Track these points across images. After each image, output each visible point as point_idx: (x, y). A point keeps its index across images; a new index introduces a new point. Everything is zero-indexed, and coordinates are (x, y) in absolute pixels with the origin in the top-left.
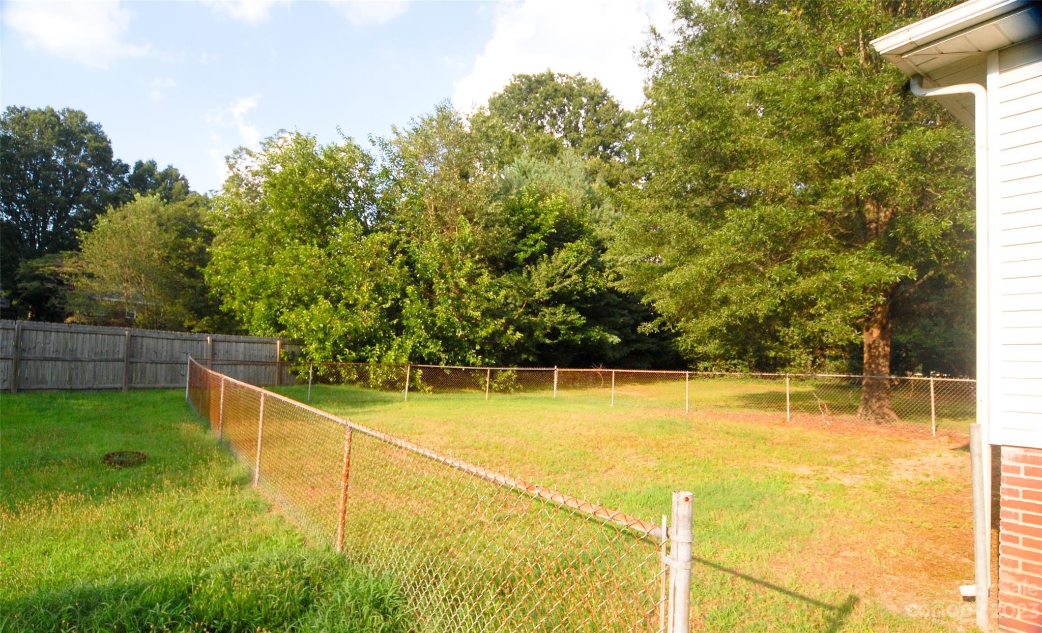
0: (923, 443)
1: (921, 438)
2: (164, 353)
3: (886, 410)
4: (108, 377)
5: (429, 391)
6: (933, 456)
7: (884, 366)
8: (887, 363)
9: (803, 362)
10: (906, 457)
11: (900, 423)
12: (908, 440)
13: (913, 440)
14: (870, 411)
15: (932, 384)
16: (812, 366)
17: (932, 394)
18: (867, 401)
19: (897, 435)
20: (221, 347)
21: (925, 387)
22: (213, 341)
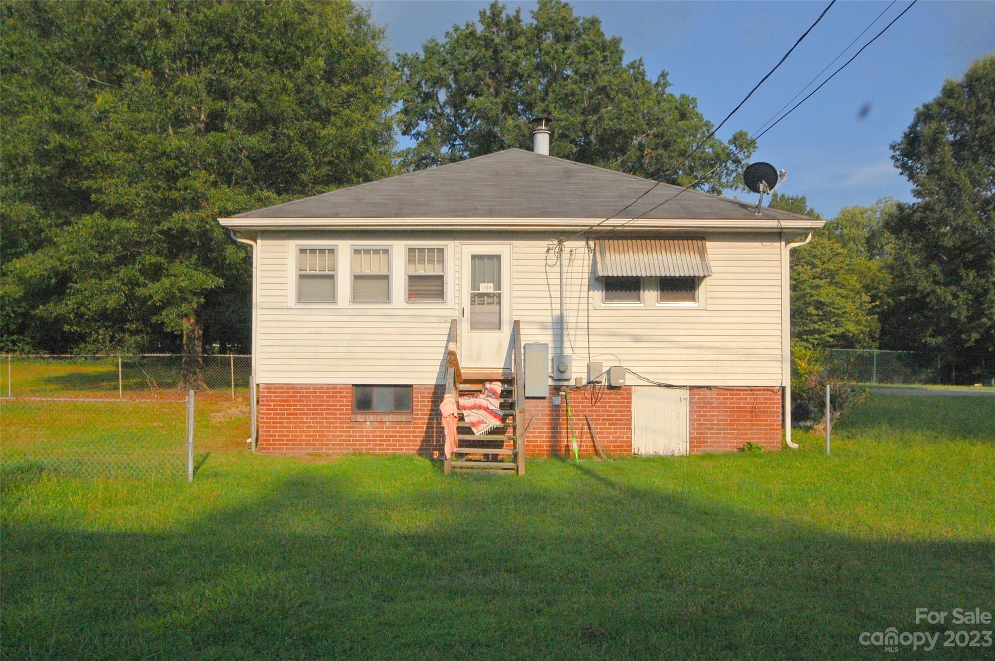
0: (227, 404)
1: (225, 401)
3: (200, 383)
6: (234, 409)
7: (198, 346)
8: (200, 344)
9: (100, 337)
10: (218, 412)
11: (210, 392)
12: (217, 403)
13: (220, 403)
14: (188, 384)
15: (232, 359)
16: (111, 341)
17: (232, 367)
18: (185, 376)
19: (209, 400)
21: (226, 363)
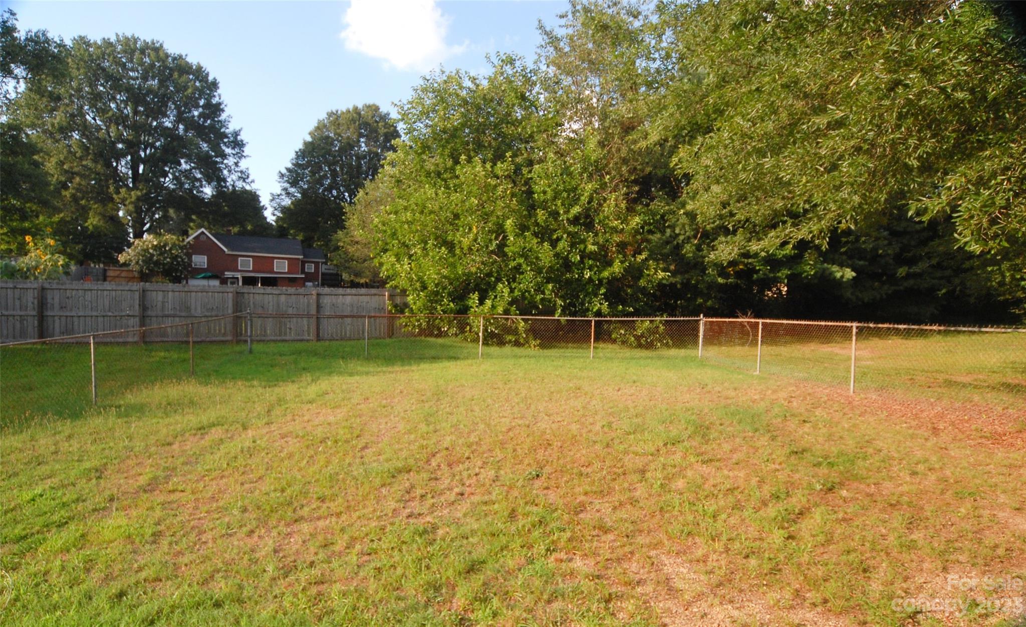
2: (271, 308)
4: (220, 331)
5: (535, 346)
20: (326, 301)
22: (318, 295)
